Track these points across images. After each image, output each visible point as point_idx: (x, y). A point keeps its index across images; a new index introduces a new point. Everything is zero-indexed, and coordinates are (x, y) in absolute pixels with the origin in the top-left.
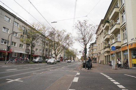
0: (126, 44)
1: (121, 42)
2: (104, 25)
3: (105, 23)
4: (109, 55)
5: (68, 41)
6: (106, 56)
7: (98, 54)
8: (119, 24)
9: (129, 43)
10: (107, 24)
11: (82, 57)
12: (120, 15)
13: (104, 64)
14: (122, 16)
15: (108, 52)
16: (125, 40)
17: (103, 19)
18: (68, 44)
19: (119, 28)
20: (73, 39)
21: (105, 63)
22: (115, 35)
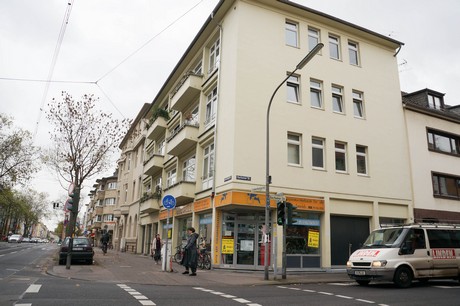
0: (210, 193)
1: (194, 183)
2: (152, 122)
3: (156, 117)
4: (156, 224)
5: (11, 161)
6: (144, 227)
7: (119, 218)
8: (197, 127)
9: (217, 191)
10: (160, 122)
11: (61, 225)
12: (203, 101)
13: (136, 253)
14: (209, 106)
15: (152, 213)
16: (209, 178)
17: (151, 102)
18: (12, 172)
19: (195, 139)
20: (33, 157)
21: (139, 250)
22: (179, 159)
